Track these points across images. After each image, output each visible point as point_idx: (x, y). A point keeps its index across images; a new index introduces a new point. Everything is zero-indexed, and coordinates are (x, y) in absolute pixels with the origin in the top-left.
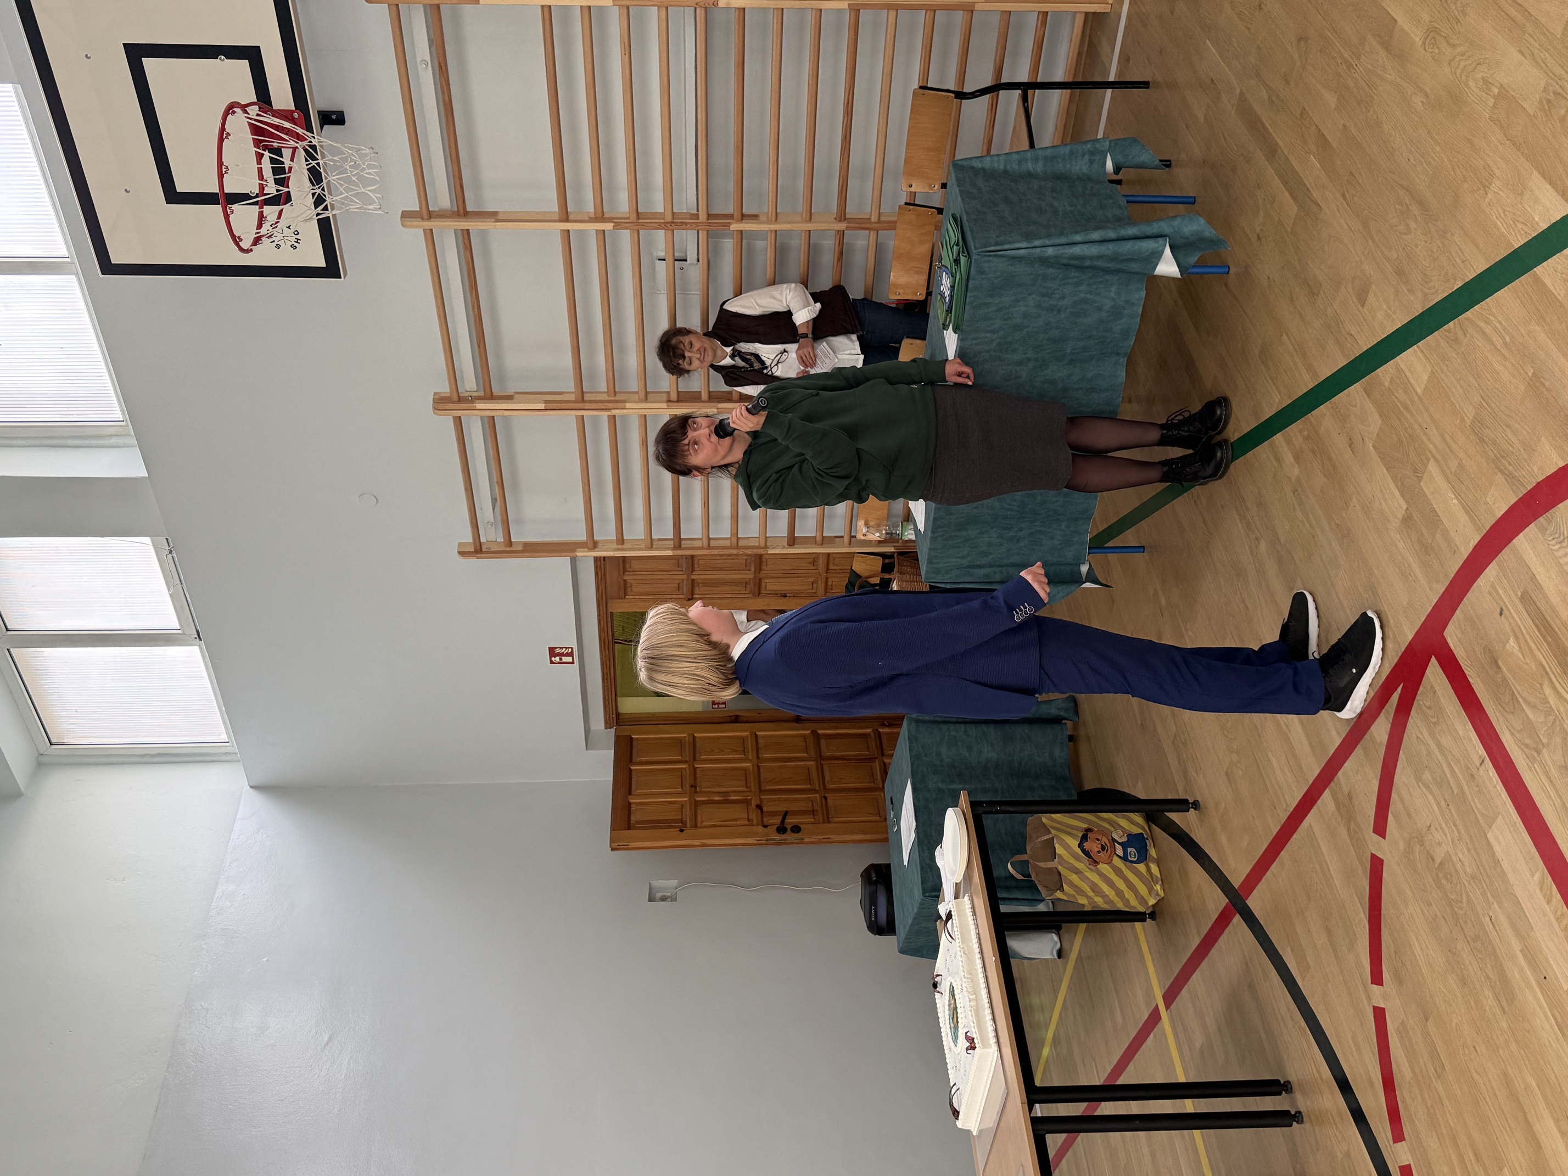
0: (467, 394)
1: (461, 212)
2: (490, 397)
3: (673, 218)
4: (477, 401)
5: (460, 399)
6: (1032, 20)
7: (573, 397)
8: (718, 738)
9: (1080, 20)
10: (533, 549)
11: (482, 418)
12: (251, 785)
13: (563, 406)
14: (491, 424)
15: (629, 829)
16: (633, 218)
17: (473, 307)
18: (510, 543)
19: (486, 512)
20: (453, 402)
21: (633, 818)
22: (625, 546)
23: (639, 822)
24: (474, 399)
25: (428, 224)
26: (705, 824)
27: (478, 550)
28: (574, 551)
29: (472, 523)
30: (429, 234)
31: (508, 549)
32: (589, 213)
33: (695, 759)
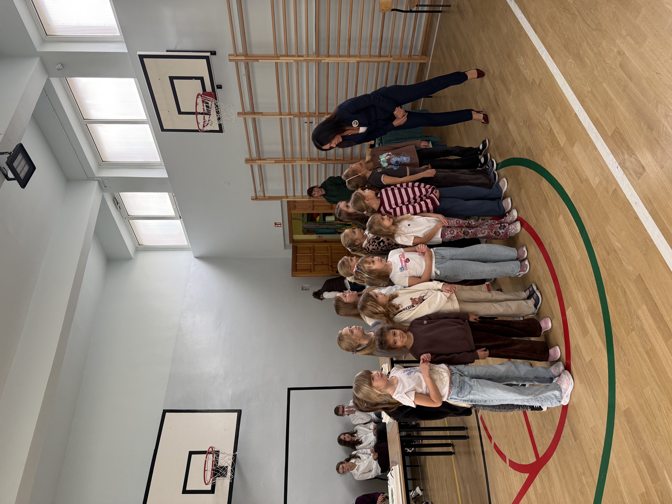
0: (254, 158)
1: (253, 113)
2: (260, 159)
3: (309, 114)
4: (257, 161)
5: (252, 160)
6: (406, 65)
7: (282, 159)
8: (321, 247)
9: (418, 65)
10: (271, 198)
11: (258, 165)
12: (195, 257)
13: (280, 162)
14: (260, 167)
15: (296, 271)
16: (299, 114)
17: (256, 136)
18: (265, 196)
19: (259, 188)
20: (251, 161)
21: (298, 268)
22: (295, 198)
23: (299, 269)
24: (256, 160)
25: (245, 116)
26: (317, 270)
27: (256, 198)
28: (282, 199)
29: (255, 191)
30: (245, 119)
31: (264, 198)
32: (287, 112)
33: (314, 253)
